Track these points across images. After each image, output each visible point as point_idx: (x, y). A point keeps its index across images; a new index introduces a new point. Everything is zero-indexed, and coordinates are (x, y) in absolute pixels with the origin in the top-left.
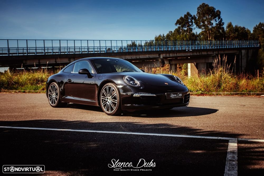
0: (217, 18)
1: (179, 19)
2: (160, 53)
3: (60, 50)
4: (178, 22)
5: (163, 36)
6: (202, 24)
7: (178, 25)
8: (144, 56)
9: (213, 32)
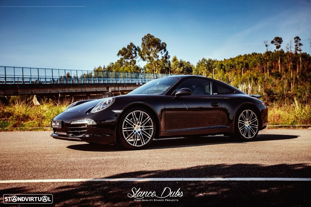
0: (163, 50)
1: (121, 50)
2: (109, 86)
3: (31, 80)
4: (120, 53)
5: (104, 68)
6: (147, 56)
7: (121, 57)
8: (91, 89)
9: (159, 66)
